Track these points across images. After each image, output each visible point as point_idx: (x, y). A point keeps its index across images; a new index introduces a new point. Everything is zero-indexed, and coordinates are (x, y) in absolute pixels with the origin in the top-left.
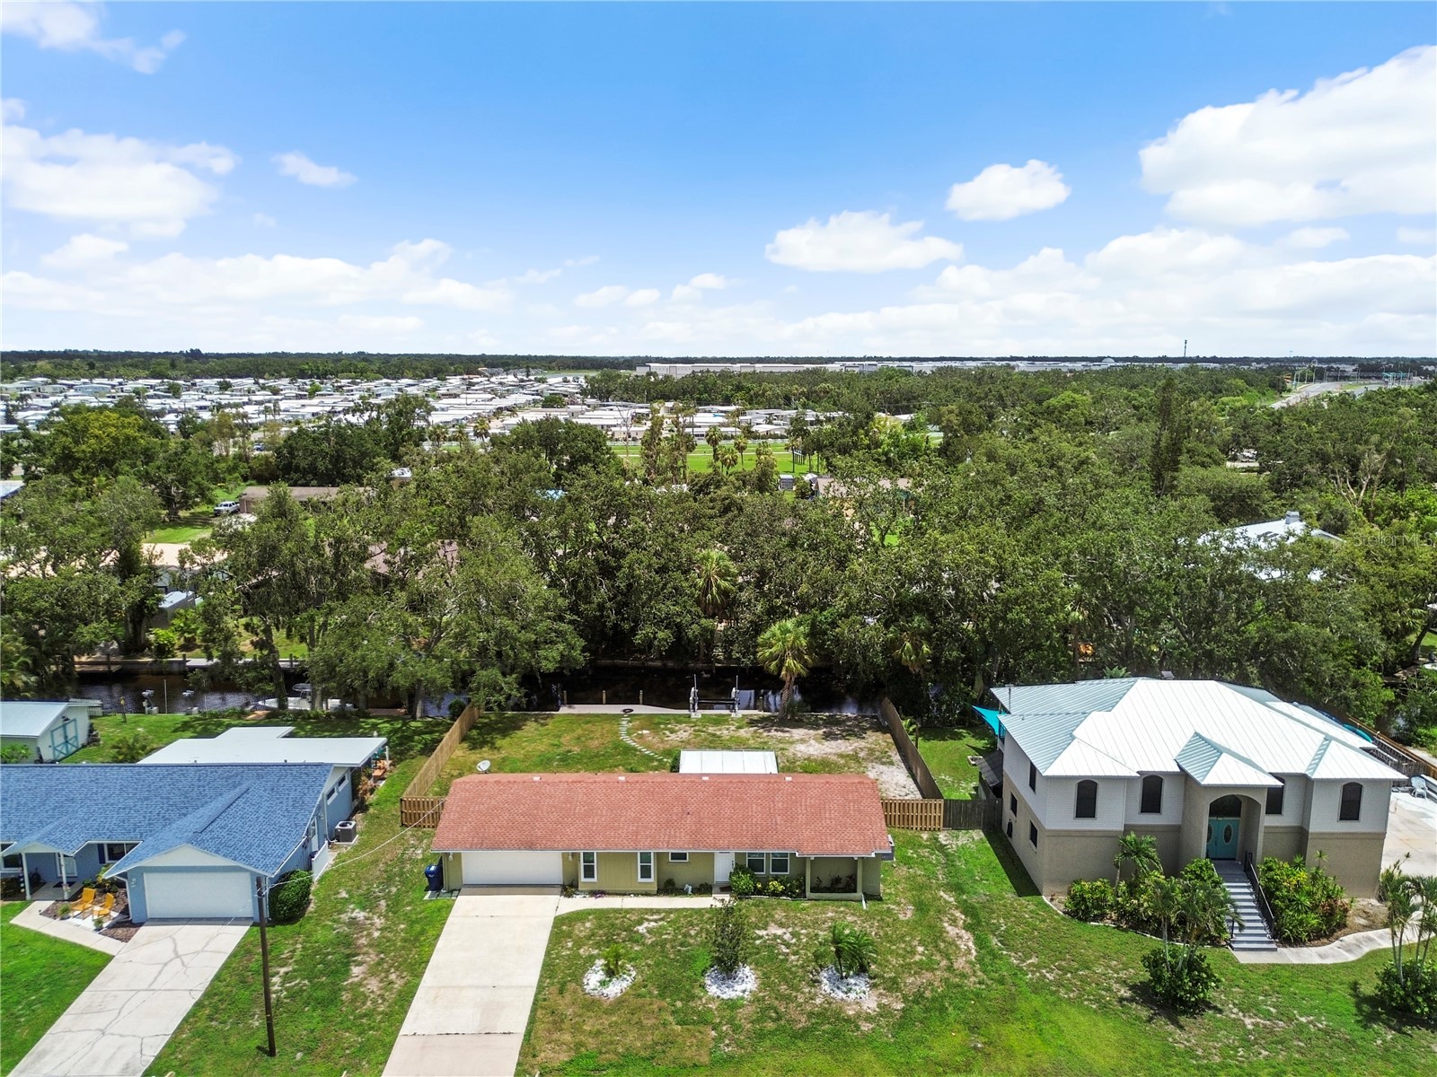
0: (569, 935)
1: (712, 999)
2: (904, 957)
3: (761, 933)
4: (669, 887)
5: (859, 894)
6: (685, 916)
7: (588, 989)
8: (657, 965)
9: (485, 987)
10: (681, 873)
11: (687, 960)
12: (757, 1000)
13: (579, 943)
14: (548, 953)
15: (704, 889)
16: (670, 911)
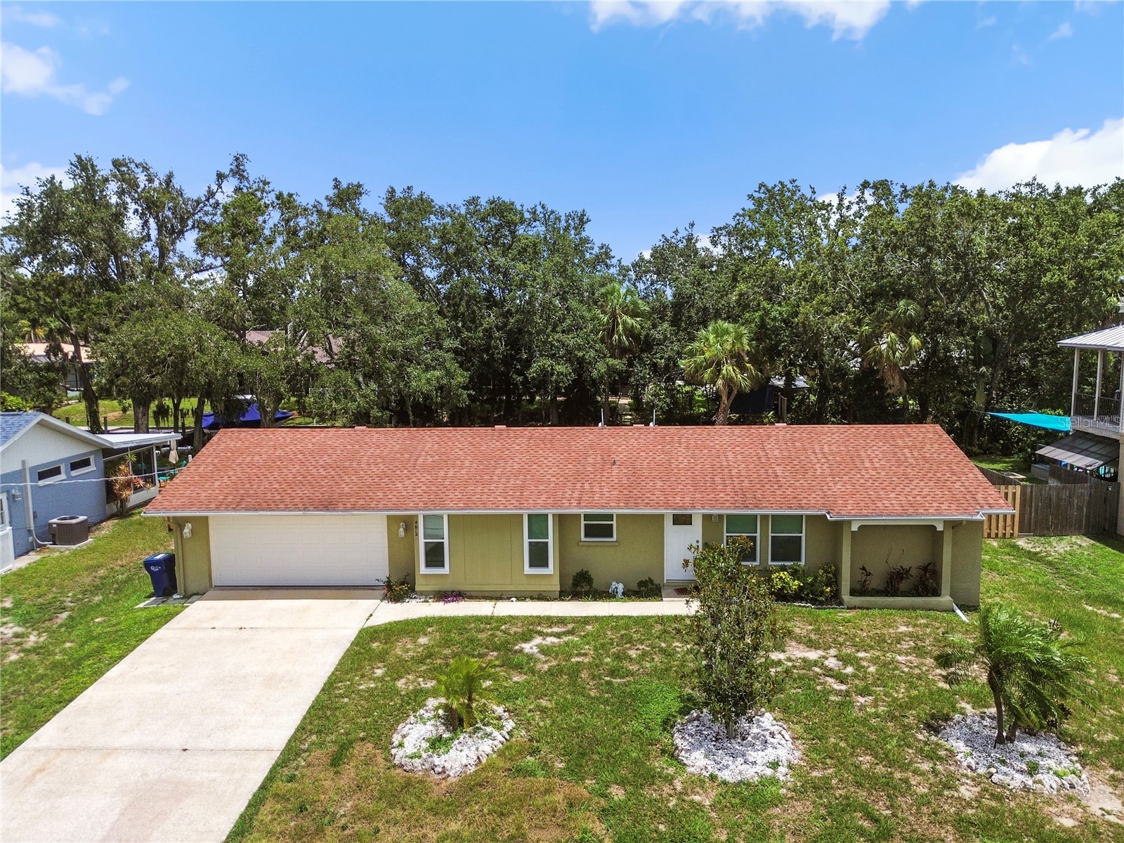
0: (382, 657)
1: (698, 782)
4: (581, 587)
5: (945, 599)
6: (616, 628)
7: (399, 755)
9: (163, 751)
10: (602, 563)
12: (808, 787)
13: (397, 670)
14: (329, 686)
15: (648, 589)
16: (586, 620)
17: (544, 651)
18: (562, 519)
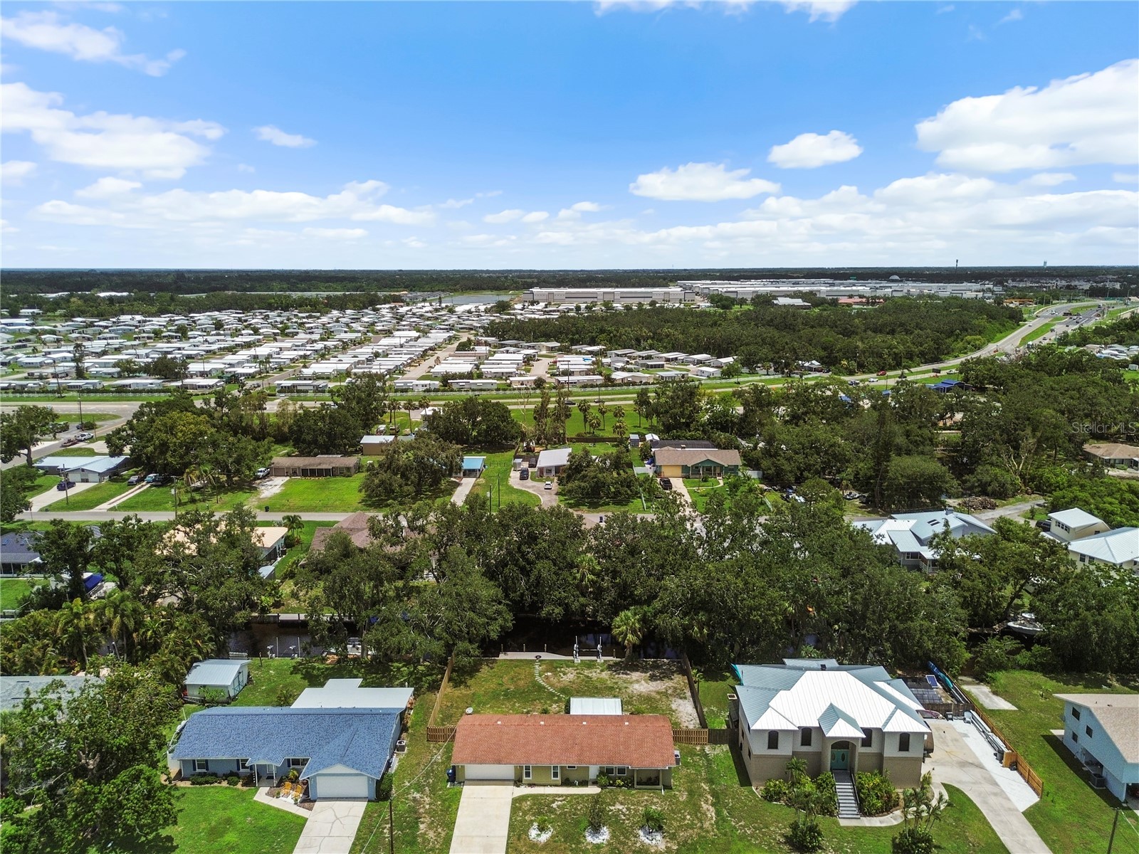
0: (520, 809)
1: (589, 844)
2: (680, 822)
3: (612, 808)
4: (567, 783)
5: (661, 786)
6: (575, 799)
7: (531, 838)
8: (563, 826)
9: (483, 837)
10: (573, 776)
11: (577, 823)
12: (609, 844)
13: (525, 814)
14: (511, 819)
15: (584, 783)
16: (567, 796)
17: (558, 807)
18: (561, 767)
